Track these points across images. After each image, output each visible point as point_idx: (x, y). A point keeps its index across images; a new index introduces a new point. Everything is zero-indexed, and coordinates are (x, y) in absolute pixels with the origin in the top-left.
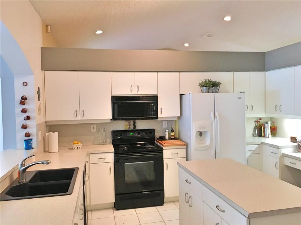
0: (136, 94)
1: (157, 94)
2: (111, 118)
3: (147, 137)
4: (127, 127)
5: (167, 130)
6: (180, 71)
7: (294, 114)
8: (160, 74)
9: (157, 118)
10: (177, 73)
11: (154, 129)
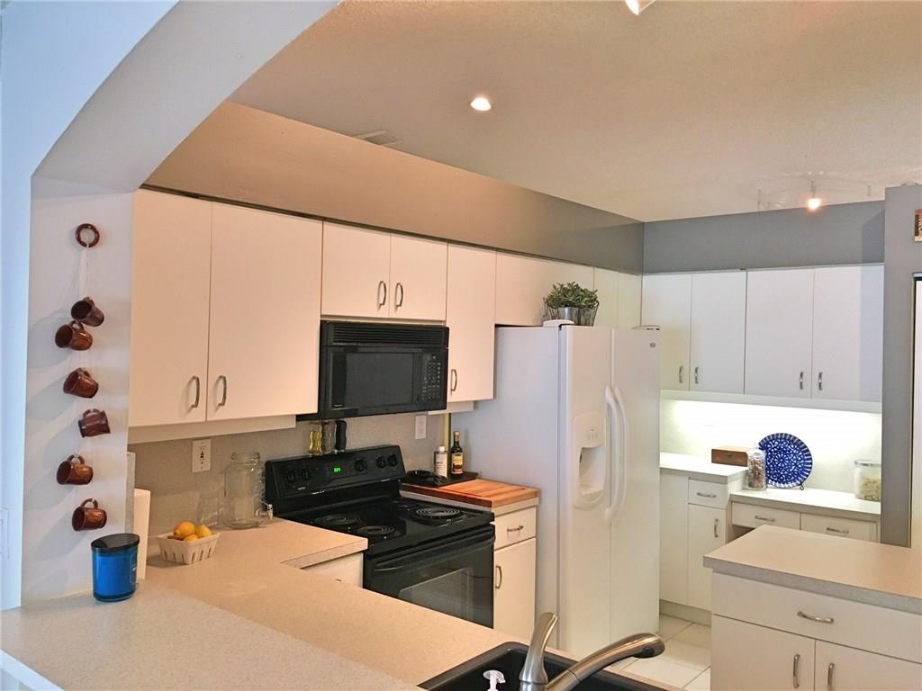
0: (391, 317)
1: (445, 322)
2: (315, 411)
3: (384, 476)
4: (319, 444)
5: (442, 449)
6: (497, 250)
7: (745, 390)
8: (453, 249)
9: (445, 408)
10: (491, 255)
11: (398, 447)
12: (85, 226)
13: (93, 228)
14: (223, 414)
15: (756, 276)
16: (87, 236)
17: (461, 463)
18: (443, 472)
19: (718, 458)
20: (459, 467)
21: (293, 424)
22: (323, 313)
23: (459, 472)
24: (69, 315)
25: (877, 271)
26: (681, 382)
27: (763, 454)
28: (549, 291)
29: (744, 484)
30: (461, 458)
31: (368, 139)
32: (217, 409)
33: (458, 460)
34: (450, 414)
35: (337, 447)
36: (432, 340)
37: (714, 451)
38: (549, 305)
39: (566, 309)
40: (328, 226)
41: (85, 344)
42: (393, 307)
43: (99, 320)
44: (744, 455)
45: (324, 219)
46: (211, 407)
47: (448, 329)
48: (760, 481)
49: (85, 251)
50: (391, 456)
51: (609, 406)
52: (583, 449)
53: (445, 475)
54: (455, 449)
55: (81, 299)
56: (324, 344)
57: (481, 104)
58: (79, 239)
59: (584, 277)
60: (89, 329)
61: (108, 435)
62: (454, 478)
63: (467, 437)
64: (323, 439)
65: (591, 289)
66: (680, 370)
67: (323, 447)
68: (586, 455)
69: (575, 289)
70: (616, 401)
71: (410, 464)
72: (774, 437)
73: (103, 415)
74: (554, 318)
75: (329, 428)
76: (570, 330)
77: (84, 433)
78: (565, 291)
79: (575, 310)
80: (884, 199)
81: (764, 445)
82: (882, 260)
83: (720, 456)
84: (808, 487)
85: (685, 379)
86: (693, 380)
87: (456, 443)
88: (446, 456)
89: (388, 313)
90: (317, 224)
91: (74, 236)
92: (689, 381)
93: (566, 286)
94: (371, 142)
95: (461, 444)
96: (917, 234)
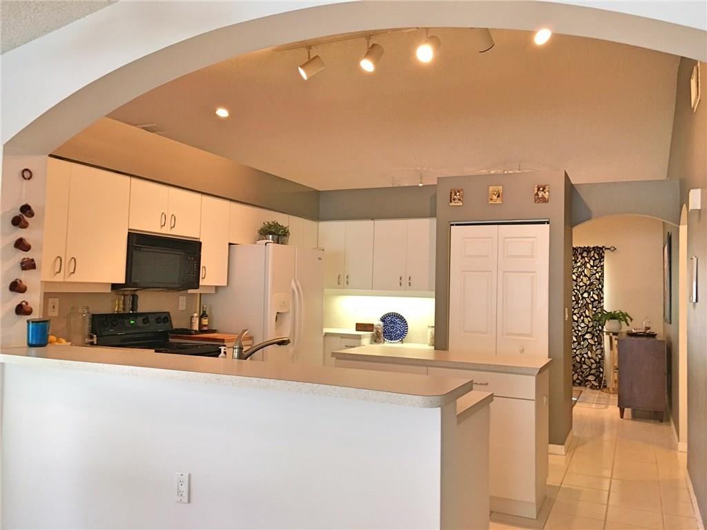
1: (199, 239)
2: (123, 282)
3: (161, 328)
4: (121, 306)
5: (196, 315)
6: (231, 200)
7: (374, 287)
8: (205, 198)
9: (198, 288)
10: (227, 203)
11: (168, 312)
12: (27, 170)
13: (30, 172)
14: (73, 279)
15: (379, 223)
16: (27, 174)
17: (207, 324)
18: (196, 327)
19: (359, 329)
20: (206, 326)
21: (109, 290)
22: (130, 228)
23: (206, 328)
24: (19, 210)
25: (434, 221)
26: (339, 284)
27: (381, 323)
28: (261, 226)
29: (372, 341)
30: (206, 320)
31: (143, 128)
32: (70, 275)
33: (205, 322)
34: (200, 294)
35: (132, 310)
36: (190, 249)
37: (357, 324)
38: (261, 234)
39: (271, 236)
40: (134, 180)
41: (25, 226)
42: (169, 228)
43: (32, 215)
44: (372, 325)
45: (131, 176)
46: (67, 274)
47: (201, 243)
48: (380, 339)
49: (25, 181)
50: (165, 318)
51: (294, 292)
52: (278, 313)
53: (197, 329)
54: (203, 315)
55: (24, 204)
56: (130, 245)
57: (222, 113)
58: (23, 176)
59: (282, 219)
60: (26, 219)
61: (34, 270)
62: (201, 331)
63: (210, 310)
64: (124, 304)
65: (285, 226)
66: (339, 278)
67: (124, 309)
68: (279, 316)
69: (276, 225)
70: (298, 288)
71: (176, 324)
72: (389, 315)
73: (33, 260)
74: (263, 239)
75: (128, 298)
76: (271, 246)
77: (23, 269)
78: (270, 226)
79: (276, 237)
80: (436, 183)
81: (383, 319)
82: (436, 216)
83: (360, 327)
84: (406, 342)
85: (342, 283)
86: (346, 283)
87: (204, 312)
88: (198, 319)
89: (166, 231)
90: (128, 178)
91: (21, 174)
92: (343, 283)
93: (271, 223)
94: (147, 130)
95: (207, 313)
96: (451, 202)
